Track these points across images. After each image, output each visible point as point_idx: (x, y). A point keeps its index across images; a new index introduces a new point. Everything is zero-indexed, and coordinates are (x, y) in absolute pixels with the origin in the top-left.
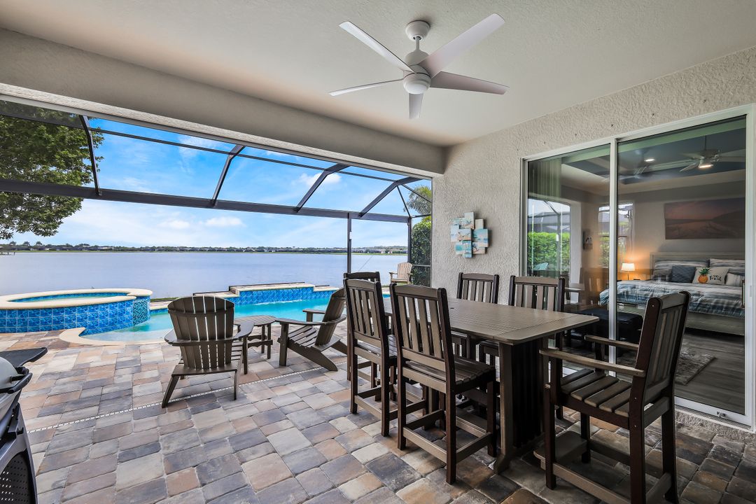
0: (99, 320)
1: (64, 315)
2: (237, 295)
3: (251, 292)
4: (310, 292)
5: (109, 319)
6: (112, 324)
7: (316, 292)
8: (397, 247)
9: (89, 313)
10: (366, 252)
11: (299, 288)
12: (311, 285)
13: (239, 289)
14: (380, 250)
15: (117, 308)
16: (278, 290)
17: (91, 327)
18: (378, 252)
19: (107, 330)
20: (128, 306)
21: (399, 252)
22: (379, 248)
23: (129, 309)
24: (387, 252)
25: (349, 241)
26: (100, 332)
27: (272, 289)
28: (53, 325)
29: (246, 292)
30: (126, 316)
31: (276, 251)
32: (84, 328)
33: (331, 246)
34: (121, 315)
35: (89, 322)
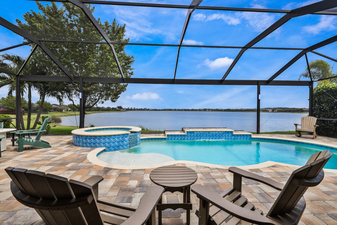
0: (112, 144)
1: (97, 140)
2: (185, 134)
3: (193, 132)
4: (230, 135)
5: (117, 144)
6: (118, 147)
7: (234, 135)
9: (107, 140)
11: (223, 132)
12: (231, 130)
13: (186, 130)
14: (268, 110)
15: (120, 138)
16: (209, 132)
17: (108, 148)
19: (115, 150)
20: (126, 137)
22: (268, 108)
23: (126, 139)
24: (273, 111)
25: (259, 101)
26: (112, 151)
27: (206, 131)
28: (93, 145)
29: (190, 132)
30: (125, 143)
32: (105, 148)
34: (122, 142)
35: (107, 145)
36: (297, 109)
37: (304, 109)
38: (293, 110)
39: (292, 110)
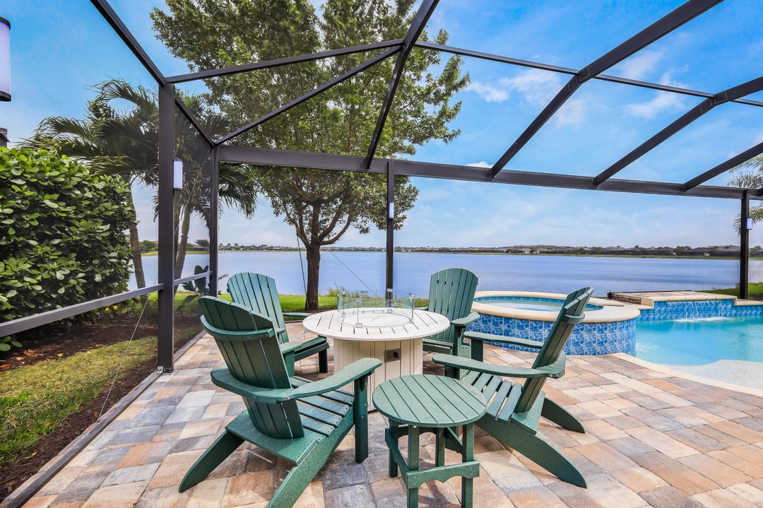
1: (607, 334)
2: (651, 307)
7: (736, 307)
8: (543, 247)
10: (507, 252)
11: (719, 300)
14: (523, 250)
18: (521, 252)
21: (548, 252)
22: (521, 247)
24: (532, 252)
27: (689, 300)
28: (597, 348)
31: (413, 251)
33: (466, 246)
36: (572, 248)
37: (586, 249)
38: (568, 251)
39: (566, 250)
